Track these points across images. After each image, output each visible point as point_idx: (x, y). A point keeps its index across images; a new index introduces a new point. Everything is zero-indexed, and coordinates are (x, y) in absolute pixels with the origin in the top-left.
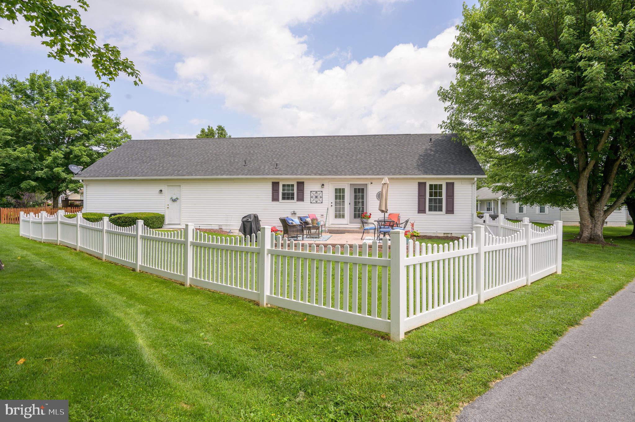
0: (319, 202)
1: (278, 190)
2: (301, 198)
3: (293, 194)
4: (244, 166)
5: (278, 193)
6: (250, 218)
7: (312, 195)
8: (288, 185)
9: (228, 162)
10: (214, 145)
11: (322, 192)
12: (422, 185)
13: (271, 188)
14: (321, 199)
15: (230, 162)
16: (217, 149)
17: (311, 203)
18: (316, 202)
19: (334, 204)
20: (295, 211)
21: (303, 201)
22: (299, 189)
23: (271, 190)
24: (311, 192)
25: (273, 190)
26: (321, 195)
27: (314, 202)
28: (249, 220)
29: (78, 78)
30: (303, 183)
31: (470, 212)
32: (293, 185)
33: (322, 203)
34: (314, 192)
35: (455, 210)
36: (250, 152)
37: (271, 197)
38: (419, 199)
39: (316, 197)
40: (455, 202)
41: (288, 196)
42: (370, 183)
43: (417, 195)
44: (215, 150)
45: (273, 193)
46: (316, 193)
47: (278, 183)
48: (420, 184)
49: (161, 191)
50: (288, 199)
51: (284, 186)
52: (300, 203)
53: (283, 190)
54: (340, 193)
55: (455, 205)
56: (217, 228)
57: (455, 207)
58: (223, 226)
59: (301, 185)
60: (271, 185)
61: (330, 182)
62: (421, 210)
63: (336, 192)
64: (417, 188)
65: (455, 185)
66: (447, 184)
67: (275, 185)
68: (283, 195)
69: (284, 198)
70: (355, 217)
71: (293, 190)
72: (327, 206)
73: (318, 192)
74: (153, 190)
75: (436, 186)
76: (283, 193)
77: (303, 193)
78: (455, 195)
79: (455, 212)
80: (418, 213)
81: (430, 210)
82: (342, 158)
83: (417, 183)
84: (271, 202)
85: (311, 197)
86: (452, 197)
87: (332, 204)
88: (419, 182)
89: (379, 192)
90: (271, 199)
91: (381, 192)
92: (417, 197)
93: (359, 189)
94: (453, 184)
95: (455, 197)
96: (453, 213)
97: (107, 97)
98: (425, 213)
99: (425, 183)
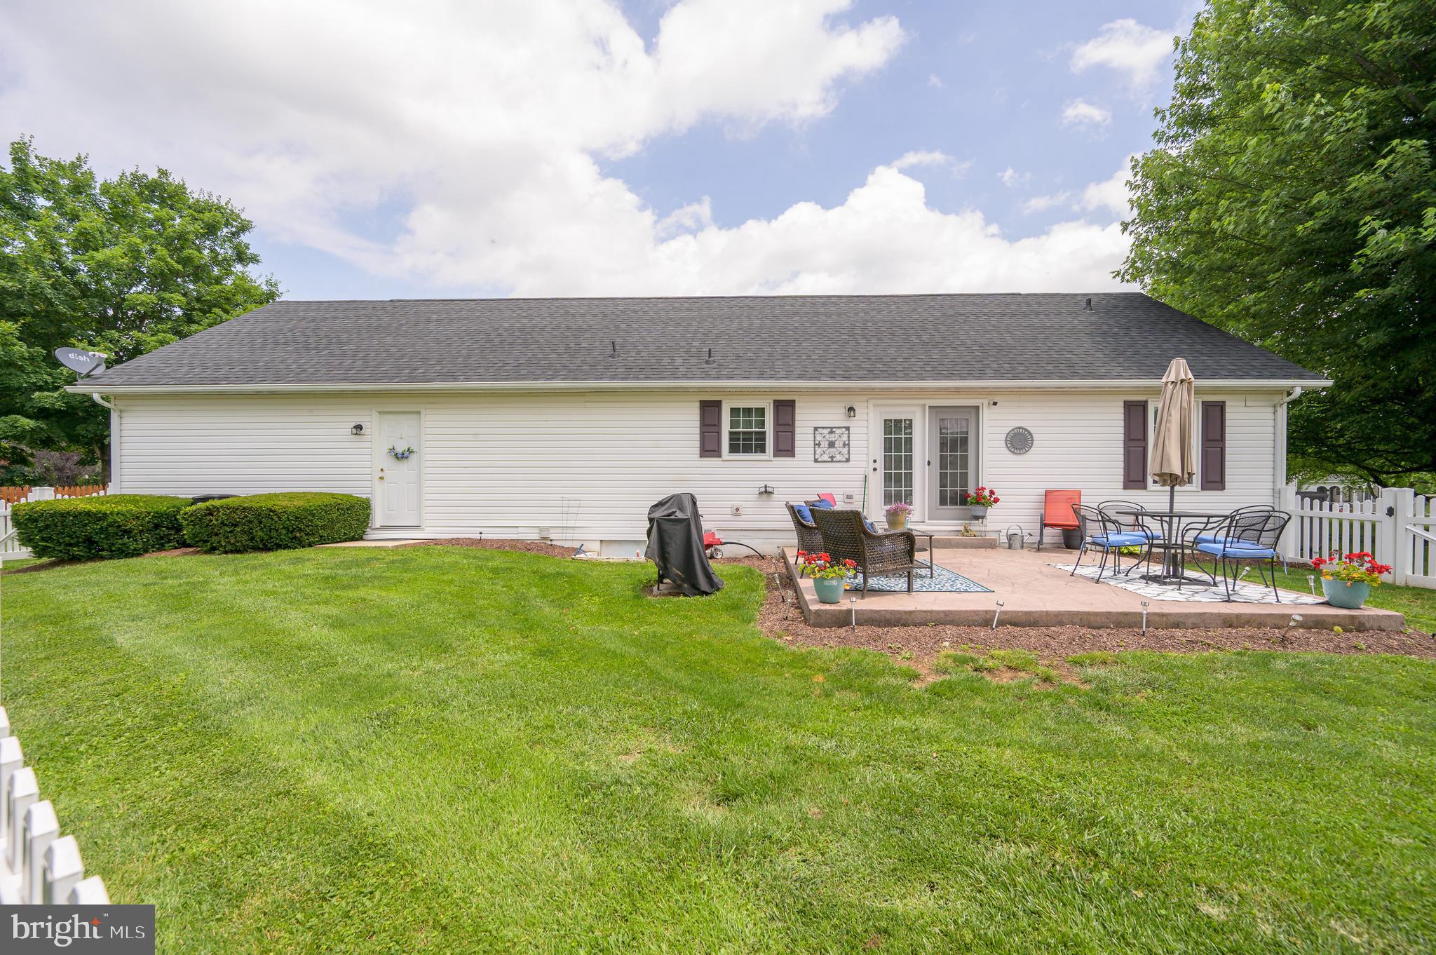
0: (838, 457)
1: (718, 425)
2: (786, 448)
3: (762, 436)
4: (612, 356)
5: (719, 433)
6: (682, 509)
7: (819, 438)
8: (748, 411)
9: (562, 349)
10: (514, 312)
11: (848, 428)
12: (1134, 410)
13: (697, 417)
14: (845, 451)
15: (567, 347)
16: (524, 321)
17: (816, 461)
18: (832, 459)
19: (880, 465)
20: (768, 484)
21: (793, 456)
22: (781, 422)
23: (697, 424)
24: (816, 429)
25: (703, 424)
26: (845, 438)
27: (826, 457)
28: (679, 515)
30: (791, 404)
31: (1270, 485)
32: (761, 412)
33: (848, 460)
34: (826, 431)
35: (1227, 478)
36: (617, 327)
37: (697, 444)
38: (1127, 448)
39: (832, 445)
40: (1228, 457)
41: (747, 443)
42: (986, 403)
43: (1122, 437)
44: (518, 322)
45: (702, 434)
46: (831, 432)
47: (718, 404)
48: (1128, 406)
49: (359, 427)
50: (747, 449)
51: (734, 412)
52: (784, 461)
53: (734, 424)
54: (898, 430)
55: (1228, 464)
56: (533, 536)
57: (1227, 471)
58: (552, 531)
59: (785, 408)
60: (697, 411)
61: (871, 402)
62: (1134, 480)
63: (887, 430)
64: (1122, 417)
65: (1229, 411)
66: (1206, 406)
67: (710, 409)
68: (731, 439)
69: (734, 449)
70: (943, 501)
71: (762, 424)
72: (862, 471)
73: (838, 431)
74: (333, 425)
76: (731, 433)
77: (793, 433)
78: (1227, 436)
79: (1228, 485)
80: (1125, 488)
82: (879, 339)
83: (1122, 404)
84: (699, 459)
85: (815, 444)
86: (1220, 444)
87: (876, 465)
88: (1125, 402)
89: (1013, 430)
90: (697, 451)
91: (1020, 428)
92: (1120, 444)
93: (953, 421)
94: (1221, 405)
95: (1228, 444)
96: (1223, 490)
97: (242, 229)
98: (1144, 487)
99: (1144, 404)
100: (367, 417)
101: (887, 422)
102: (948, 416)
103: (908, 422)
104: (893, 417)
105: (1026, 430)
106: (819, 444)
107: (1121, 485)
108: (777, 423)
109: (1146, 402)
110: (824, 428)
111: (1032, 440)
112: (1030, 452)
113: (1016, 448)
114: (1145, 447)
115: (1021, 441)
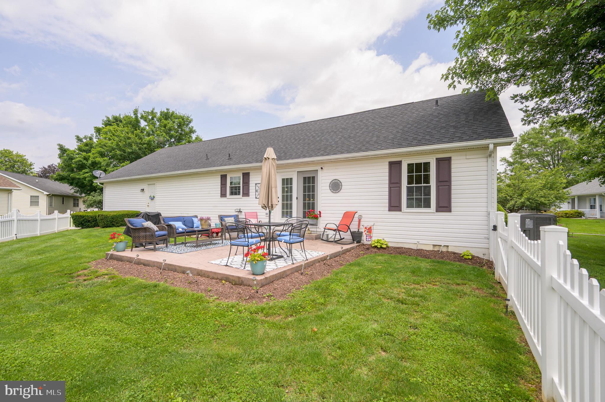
1: (226, 184)
2: (246, 194)
3: (239, 188)
4: (206, 160)
5: (226, 187)
7: (257, 188)
8: (235, 178)
12: (394, 166)
13: (220, 181)
17: (256, 198)
21: (249, 196)
22: (245, 182)
23: (220, 184)
24: (256, 184)
25: (222, 184)
30: (248, 174)
31: (485, 209)
32: (239, 178)
35: (453, 205)
37: (220, 192)
38: (390, 188)
40: (453, 192)
41: (235, 191)
43: (387, 182)
45: (221, 188)
47: (226, 176)
48: (391, 164)
49: (143, 190)
50: (236, 194)
51: (231, 178)
52: (246, 198)
53: (231, 183)
54: (287, 184)
55: (453, 196)
57: (453, 200)
59: (246, 176)
60: (220, 179)
62: (394, 206)
63: (283, 184)
64: (387, 171)
65: (453, 162)
66: (438, 160)
67: (224, 178)
68: (230, 190)
70: (305, 215)
71: (239, 183)
75: (418, 165)
76: (230, 187)
77: (249, 186)
78: (453, 179)
79: (453, 209)
80: (390, 210)
81: (409, 206)
83: (388, 163)
84: (220, 198)
85: (256, 191)
86: (447, 184)
87: (279, 200)
88: (389, 162)
89: (332, 181)
90: (220, 195)
91: (335, 180)
92: (387, 186)
93: (309, 178)
94: (449, 159)
95: (453, 183)
96: (450, 211)
97: (190, 122)
98: (400, 210)
99: (400, 163)
100: (145, 186)
101: (283, 180)
102: (307, 176)
103: (291, 179)
104: (285, 177)
105: (338, 180)
106: (257, 191)
107: (387, 209)
108: (243, 183)
109: (401, 161)
110: (259, 184)
111: (342, 186)
112: (340, 192)
113: (334, 190)
114: (400, 187)
115: (336, 186)
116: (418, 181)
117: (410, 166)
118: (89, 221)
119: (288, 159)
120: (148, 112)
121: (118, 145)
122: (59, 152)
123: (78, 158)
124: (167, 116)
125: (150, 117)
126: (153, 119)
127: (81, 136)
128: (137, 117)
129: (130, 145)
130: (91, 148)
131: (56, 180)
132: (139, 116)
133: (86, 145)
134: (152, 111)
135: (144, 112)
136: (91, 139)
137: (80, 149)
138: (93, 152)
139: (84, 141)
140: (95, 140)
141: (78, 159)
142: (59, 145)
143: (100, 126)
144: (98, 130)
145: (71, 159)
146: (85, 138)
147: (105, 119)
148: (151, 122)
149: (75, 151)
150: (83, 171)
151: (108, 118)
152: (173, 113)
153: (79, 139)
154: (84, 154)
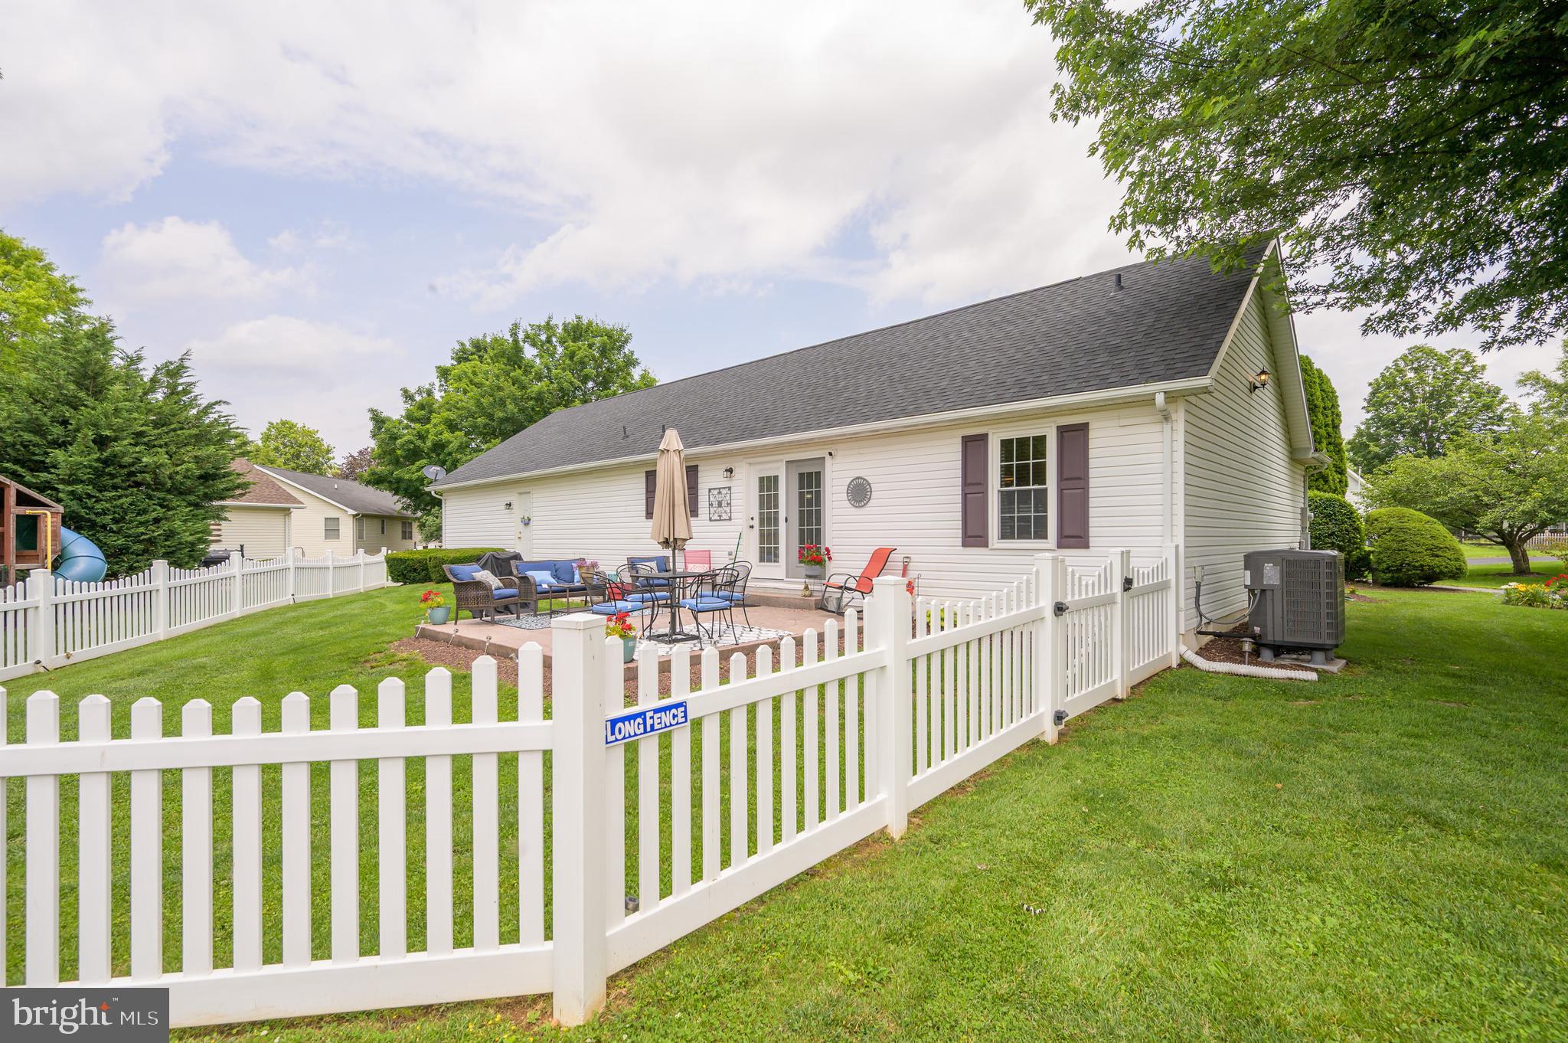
0: (724, 516)
1: (654, 491)
2: (693, 510)
4: (623, 438)
7: (712, 498)
11: (730, 488)
12: (973, 446)
13: (643, 485)
14: (728, 509)
17: (710, 520)
18: (720, 518)
19: (756, 523)
21: (697, 515)
22: (691, 485)
23: (644, 491)
24: (710, 490)
25: (647, 491)
26: (728, 497)
27: (716, 516)
29: (578, 318)
30: (695, 469)
33: (730, 519)
34: (716, 492)
35: (1092, 531)
37: (644, 507)
38: (965, 495)
39: (720, 504)
40: (1092, 502)
42: (828, 453)
43: (960, 481)
45: (646, 499)
46: (720, 493)
47: (654, 473)
48: (967, 441)
49: (510, 504)
54: (768, 488)
55: (1092, 511)
57: (1092, 521)
59: (691, 473)
60: (644, 480)
61: (746, 462)
62: (973, 536)
63: (760, 488)
64: (959, 456)
65: (1092, 434)
66: (1062, 431)
67: (650, 477)
72: (740, 529)
73: (724, 492)
75: (1023, 442)
77: (697, 494)
78: (1092, 472)
79: (1092, 541)
80: (964, 545)
81: (1006, 533)
83: (960, 440)
84: (642, 520)
85: (710, 505)
86: (1080, 484)
87: (753, 523)
88: (963, 438)
89: (852, 481)
90: (644, 513)
91: (858, 478)
92: (959, 490)
93: (810, 474)
94: (1084, 428)
95: (1092, 482)
96: (1086, 546)
97: (626, 342)
98: (985, 544)
99: (983, 438)
100: (512, 497)
101: (761, 479)
102: (806, 470)
103: (776, 478)
104: (765, 474)
105: (864, 479)
106: (713, 504)
107: (959, 541)
109: (986, 435)
110: (714, 489)
111: (871, 491)
112: (869, 504)
113: (856, 501)
114: (985, 493)
115: (859, 492)
116: (1023, 480)
117: (1006, 445)
118: (415, 570)
119: (765, 436)
120: (539, 326)
121: (479, 404)
122: (371, 425)
123: (407, 436)
124: (577, 332)
125: (543, 337)
126: (549, 341)
127: (412, 390)
128: (516, 341)
129: (502, 403)
130: (431, 412)
131: (368, 483)
132: (521, 336)
133: (422, 407)
134: (548, 323)
135: (532, 326)
136: (430, 393)
137: (410, 417)
138: (434, 421)
139: (418, 398)
140: (438, 395)
141: (406, 438)
142: (372, 411)
143: (448, 362)
144: (444, 373)
145: (394, 438)
146: (420, 391)
147: (457, 347)
148: (546, 348)
149: (400, 422)
150: (418, 463)
151: (462, 344)
152: (590, 324)
153: (408, 396)
154: (418, 426)
